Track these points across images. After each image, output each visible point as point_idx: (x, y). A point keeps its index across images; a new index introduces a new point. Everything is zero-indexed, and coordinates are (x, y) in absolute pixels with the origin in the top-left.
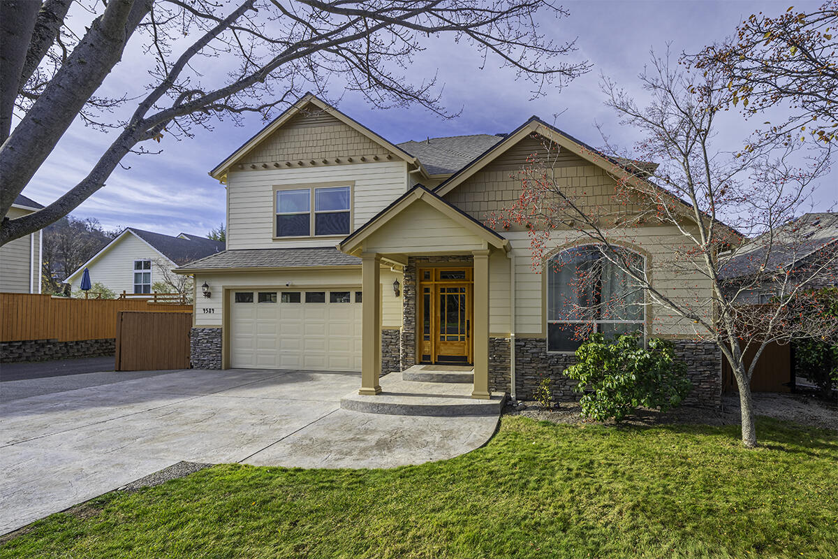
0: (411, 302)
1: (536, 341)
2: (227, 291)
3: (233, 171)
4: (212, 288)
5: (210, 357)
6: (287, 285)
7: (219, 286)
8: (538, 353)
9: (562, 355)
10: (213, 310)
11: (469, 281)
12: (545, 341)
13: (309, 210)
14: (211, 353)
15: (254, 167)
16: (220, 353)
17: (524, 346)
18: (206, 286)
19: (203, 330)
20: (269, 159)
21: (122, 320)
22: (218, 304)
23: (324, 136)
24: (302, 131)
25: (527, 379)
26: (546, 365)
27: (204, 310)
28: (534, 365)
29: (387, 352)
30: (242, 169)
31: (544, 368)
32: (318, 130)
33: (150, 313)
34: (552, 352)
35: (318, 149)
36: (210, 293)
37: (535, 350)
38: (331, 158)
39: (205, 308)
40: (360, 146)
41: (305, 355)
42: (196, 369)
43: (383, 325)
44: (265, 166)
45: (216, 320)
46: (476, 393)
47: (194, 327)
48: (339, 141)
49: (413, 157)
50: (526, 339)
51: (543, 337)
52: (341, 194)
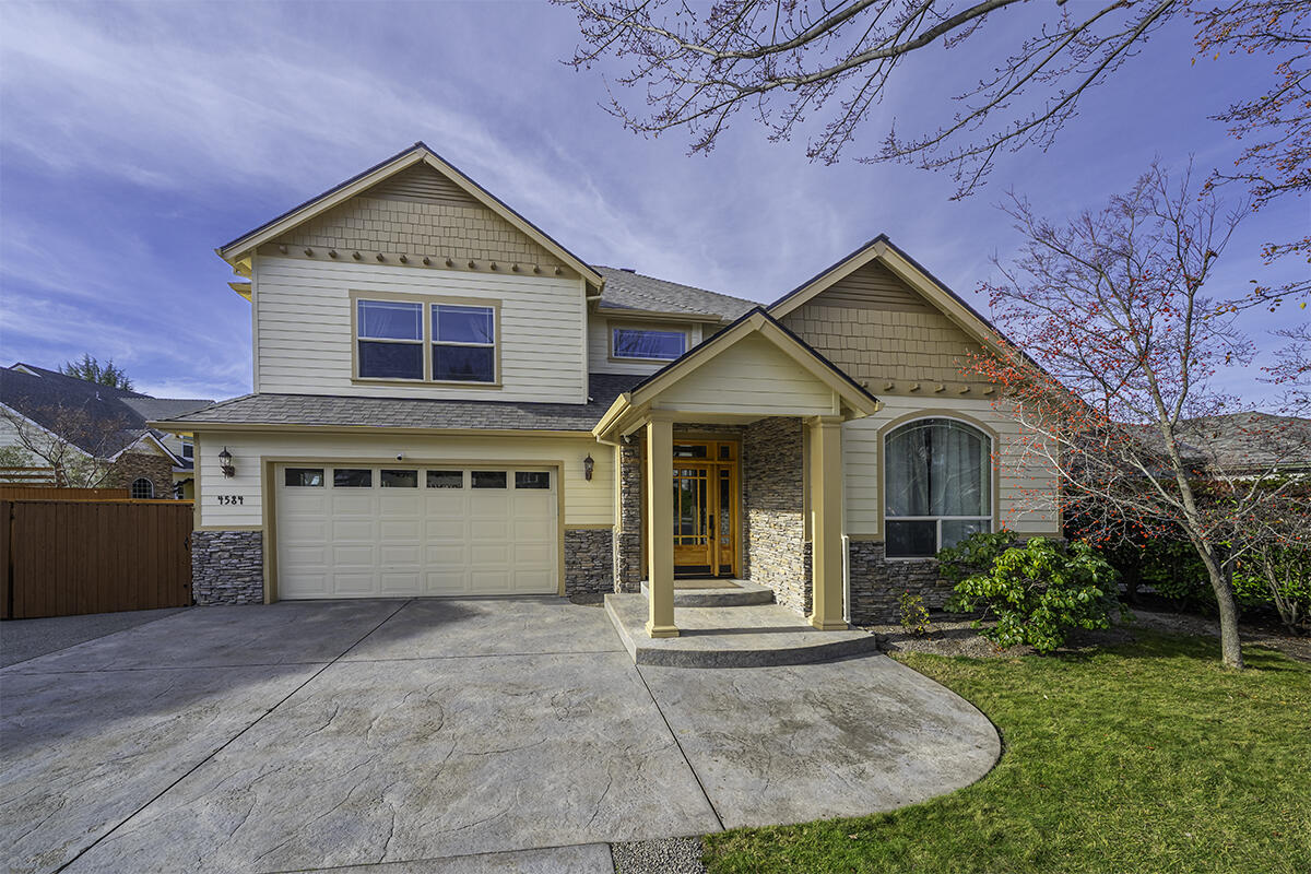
0: (632, 490)
1: (874, 545)
2: (270, 465)
3: (263, 254)
4: (238, 460)
5: (238, 583)
6: (400, 458)
7: (252, 457)
8: (874, 561)
9: (902, 562)
10: (241, 498)
11: (713, 460)
12: (882, 545)
13: (420, 338)
14: (239, 576)
15: (310, 254)
16: (261, 575)
17: (858, 552)
18: (226, 455)
19: (220, 535)
20: (341, 244)
21: (12, 518)
22: (251, 487)
23: (445, 222)
24: (403, 206)
25: (860, 597)
26: (884, 576)
27: (220, 498)
28: (870, 577)
29: (574, 563)
30: (285, 253)
31: (883, 580)
32: (435, 209)
33: (87, 504)
34: (891, 560)
35: (435, 241)
36: (232, 468)
37: (871, 557)
38: (461, 258)
39: (224, 494)
40: (510, 247)
41: (427, 573)
42: (208, 605)
43: (566, 523)
44: (334, 256)
45: (250, 516)
46: (828, 622)
47: (196, 530)
48: (473, 234)
49: (601, 276)
50: (861, 543)
51: (880, 540)
52: (480, 319)
